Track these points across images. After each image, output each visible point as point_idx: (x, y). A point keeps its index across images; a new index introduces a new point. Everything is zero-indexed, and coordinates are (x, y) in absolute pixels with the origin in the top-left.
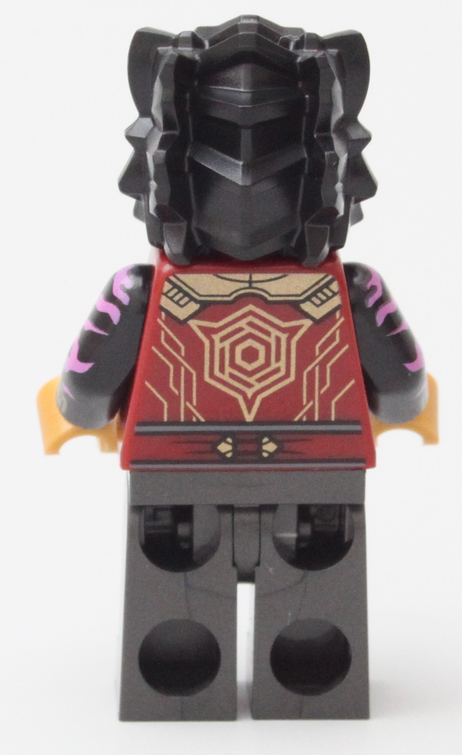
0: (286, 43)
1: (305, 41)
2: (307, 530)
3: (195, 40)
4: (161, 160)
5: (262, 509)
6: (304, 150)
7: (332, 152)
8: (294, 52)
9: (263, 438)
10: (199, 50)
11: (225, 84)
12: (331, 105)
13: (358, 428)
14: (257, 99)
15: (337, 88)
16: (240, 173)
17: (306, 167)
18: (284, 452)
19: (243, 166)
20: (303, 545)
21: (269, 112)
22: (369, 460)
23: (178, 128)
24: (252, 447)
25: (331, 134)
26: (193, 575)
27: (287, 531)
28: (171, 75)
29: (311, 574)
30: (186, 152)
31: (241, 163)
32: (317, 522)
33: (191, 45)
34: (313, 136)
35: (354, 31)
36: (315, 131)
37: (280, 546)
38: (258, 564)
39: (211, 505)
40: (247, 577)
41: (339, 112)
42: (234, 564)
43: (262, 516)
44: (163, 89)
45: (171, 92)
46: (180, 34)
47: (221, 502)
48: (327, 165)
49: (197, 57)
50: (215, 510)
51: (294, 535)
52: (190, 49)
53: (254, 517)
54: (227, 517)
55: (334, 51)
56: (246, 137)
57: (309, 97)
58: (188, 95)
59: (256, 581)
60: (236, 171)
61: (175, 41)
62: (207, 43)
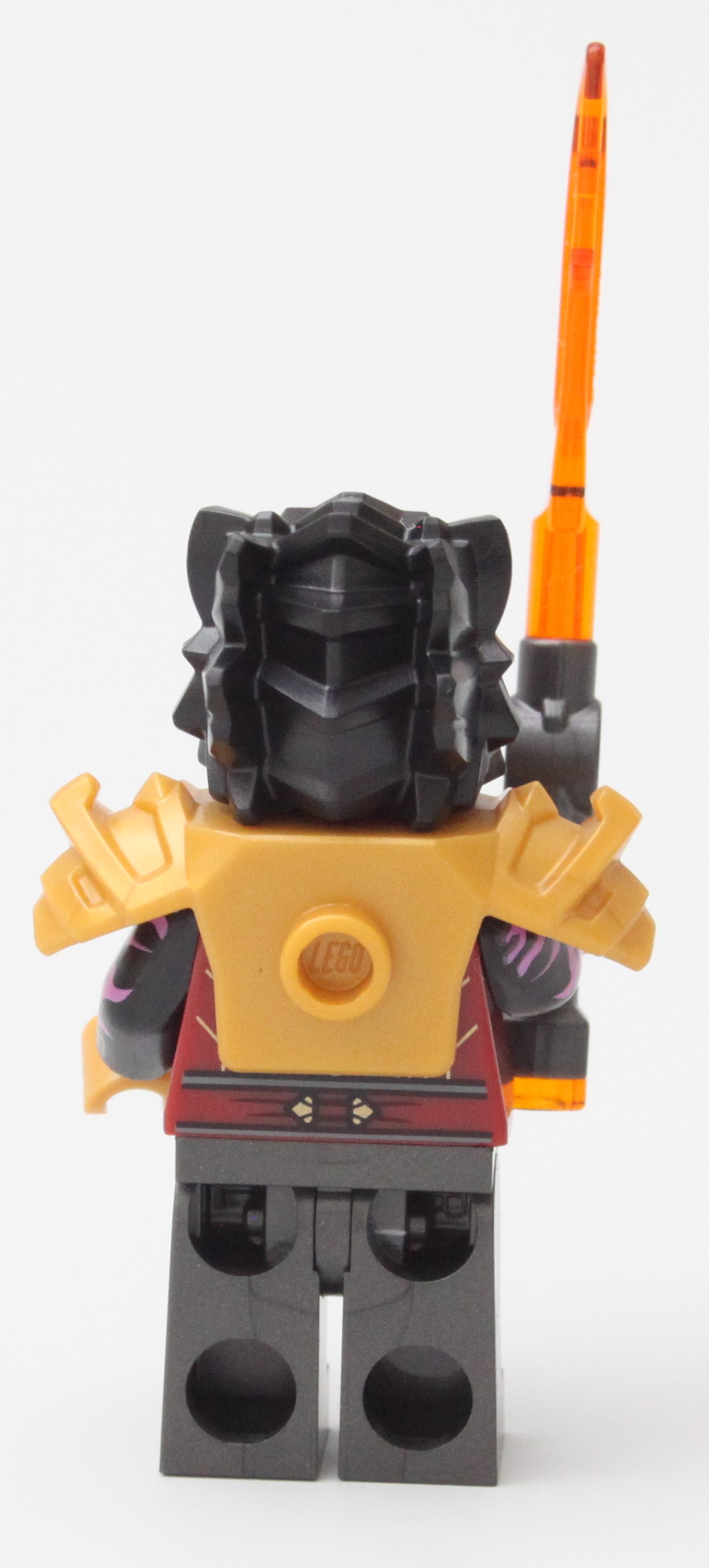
0: (400, 531)
1: (424, 528)
2: (419, 1226)
3: (277, 524)
4: (217, 681)
5: (357, 1194)
6: (415, 673)
7: (447, 676)
8: (409, 543)
9: (354, 1099)
10: (282, 537)
11: (309, 582)
12: (449, 612)
13: (482, 1090)
14: (350, 600)
15: (460, 592)
16: (325, 701)
17: (417, 694)
18: (383, 1119)
19: (330, 692)
20: (416, 1247)
21: (365, 621)
22: (499, 1134)
23: (245, 640)
24: (339, 1111)
25: (449, 652)
26: (259, 1280)
27: (394, 1227)
28: (234, 567)
29: (418, 1285)
30: (254, 672)
31: (327, 688)
32: (440, 1216)
33: (270, 531)
34: (425, 654)
35: (492, 516)
36: (427, 648)
37: (381, 1248)
38: (348, 1269)
39: (288, 1186)
40: (330, 1287)
41: (462, 623)
42: (316, 1268)
43: (355, 1204)
44: (225, 585)
45: (235, 590)
46: (257, 515)
47: (297, 1184)
48: (438, 691)
49: (275, 546)
50: (292, 1193)
51: (401, 1233)
52: (269, 535)
53: (343, 1205)
54: (307, 1205)
55: (461, 543)
56: (333, 653)
57: (422, 602)
58: (260, 596)
59: (345, 1291)
60: (319, 698)
61: (250, 525)
62: (293, 529)
